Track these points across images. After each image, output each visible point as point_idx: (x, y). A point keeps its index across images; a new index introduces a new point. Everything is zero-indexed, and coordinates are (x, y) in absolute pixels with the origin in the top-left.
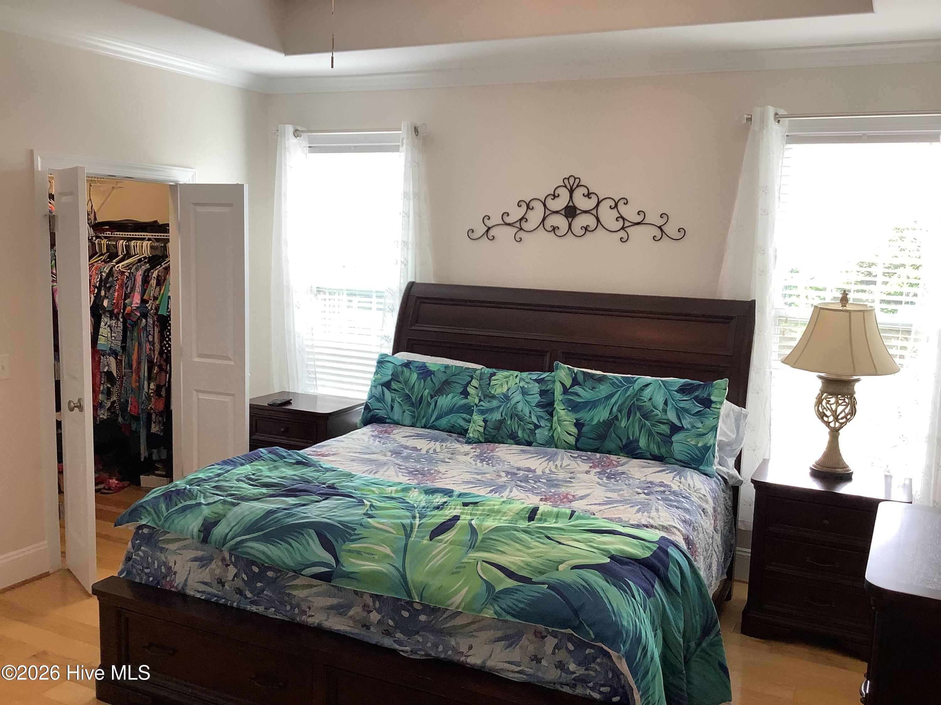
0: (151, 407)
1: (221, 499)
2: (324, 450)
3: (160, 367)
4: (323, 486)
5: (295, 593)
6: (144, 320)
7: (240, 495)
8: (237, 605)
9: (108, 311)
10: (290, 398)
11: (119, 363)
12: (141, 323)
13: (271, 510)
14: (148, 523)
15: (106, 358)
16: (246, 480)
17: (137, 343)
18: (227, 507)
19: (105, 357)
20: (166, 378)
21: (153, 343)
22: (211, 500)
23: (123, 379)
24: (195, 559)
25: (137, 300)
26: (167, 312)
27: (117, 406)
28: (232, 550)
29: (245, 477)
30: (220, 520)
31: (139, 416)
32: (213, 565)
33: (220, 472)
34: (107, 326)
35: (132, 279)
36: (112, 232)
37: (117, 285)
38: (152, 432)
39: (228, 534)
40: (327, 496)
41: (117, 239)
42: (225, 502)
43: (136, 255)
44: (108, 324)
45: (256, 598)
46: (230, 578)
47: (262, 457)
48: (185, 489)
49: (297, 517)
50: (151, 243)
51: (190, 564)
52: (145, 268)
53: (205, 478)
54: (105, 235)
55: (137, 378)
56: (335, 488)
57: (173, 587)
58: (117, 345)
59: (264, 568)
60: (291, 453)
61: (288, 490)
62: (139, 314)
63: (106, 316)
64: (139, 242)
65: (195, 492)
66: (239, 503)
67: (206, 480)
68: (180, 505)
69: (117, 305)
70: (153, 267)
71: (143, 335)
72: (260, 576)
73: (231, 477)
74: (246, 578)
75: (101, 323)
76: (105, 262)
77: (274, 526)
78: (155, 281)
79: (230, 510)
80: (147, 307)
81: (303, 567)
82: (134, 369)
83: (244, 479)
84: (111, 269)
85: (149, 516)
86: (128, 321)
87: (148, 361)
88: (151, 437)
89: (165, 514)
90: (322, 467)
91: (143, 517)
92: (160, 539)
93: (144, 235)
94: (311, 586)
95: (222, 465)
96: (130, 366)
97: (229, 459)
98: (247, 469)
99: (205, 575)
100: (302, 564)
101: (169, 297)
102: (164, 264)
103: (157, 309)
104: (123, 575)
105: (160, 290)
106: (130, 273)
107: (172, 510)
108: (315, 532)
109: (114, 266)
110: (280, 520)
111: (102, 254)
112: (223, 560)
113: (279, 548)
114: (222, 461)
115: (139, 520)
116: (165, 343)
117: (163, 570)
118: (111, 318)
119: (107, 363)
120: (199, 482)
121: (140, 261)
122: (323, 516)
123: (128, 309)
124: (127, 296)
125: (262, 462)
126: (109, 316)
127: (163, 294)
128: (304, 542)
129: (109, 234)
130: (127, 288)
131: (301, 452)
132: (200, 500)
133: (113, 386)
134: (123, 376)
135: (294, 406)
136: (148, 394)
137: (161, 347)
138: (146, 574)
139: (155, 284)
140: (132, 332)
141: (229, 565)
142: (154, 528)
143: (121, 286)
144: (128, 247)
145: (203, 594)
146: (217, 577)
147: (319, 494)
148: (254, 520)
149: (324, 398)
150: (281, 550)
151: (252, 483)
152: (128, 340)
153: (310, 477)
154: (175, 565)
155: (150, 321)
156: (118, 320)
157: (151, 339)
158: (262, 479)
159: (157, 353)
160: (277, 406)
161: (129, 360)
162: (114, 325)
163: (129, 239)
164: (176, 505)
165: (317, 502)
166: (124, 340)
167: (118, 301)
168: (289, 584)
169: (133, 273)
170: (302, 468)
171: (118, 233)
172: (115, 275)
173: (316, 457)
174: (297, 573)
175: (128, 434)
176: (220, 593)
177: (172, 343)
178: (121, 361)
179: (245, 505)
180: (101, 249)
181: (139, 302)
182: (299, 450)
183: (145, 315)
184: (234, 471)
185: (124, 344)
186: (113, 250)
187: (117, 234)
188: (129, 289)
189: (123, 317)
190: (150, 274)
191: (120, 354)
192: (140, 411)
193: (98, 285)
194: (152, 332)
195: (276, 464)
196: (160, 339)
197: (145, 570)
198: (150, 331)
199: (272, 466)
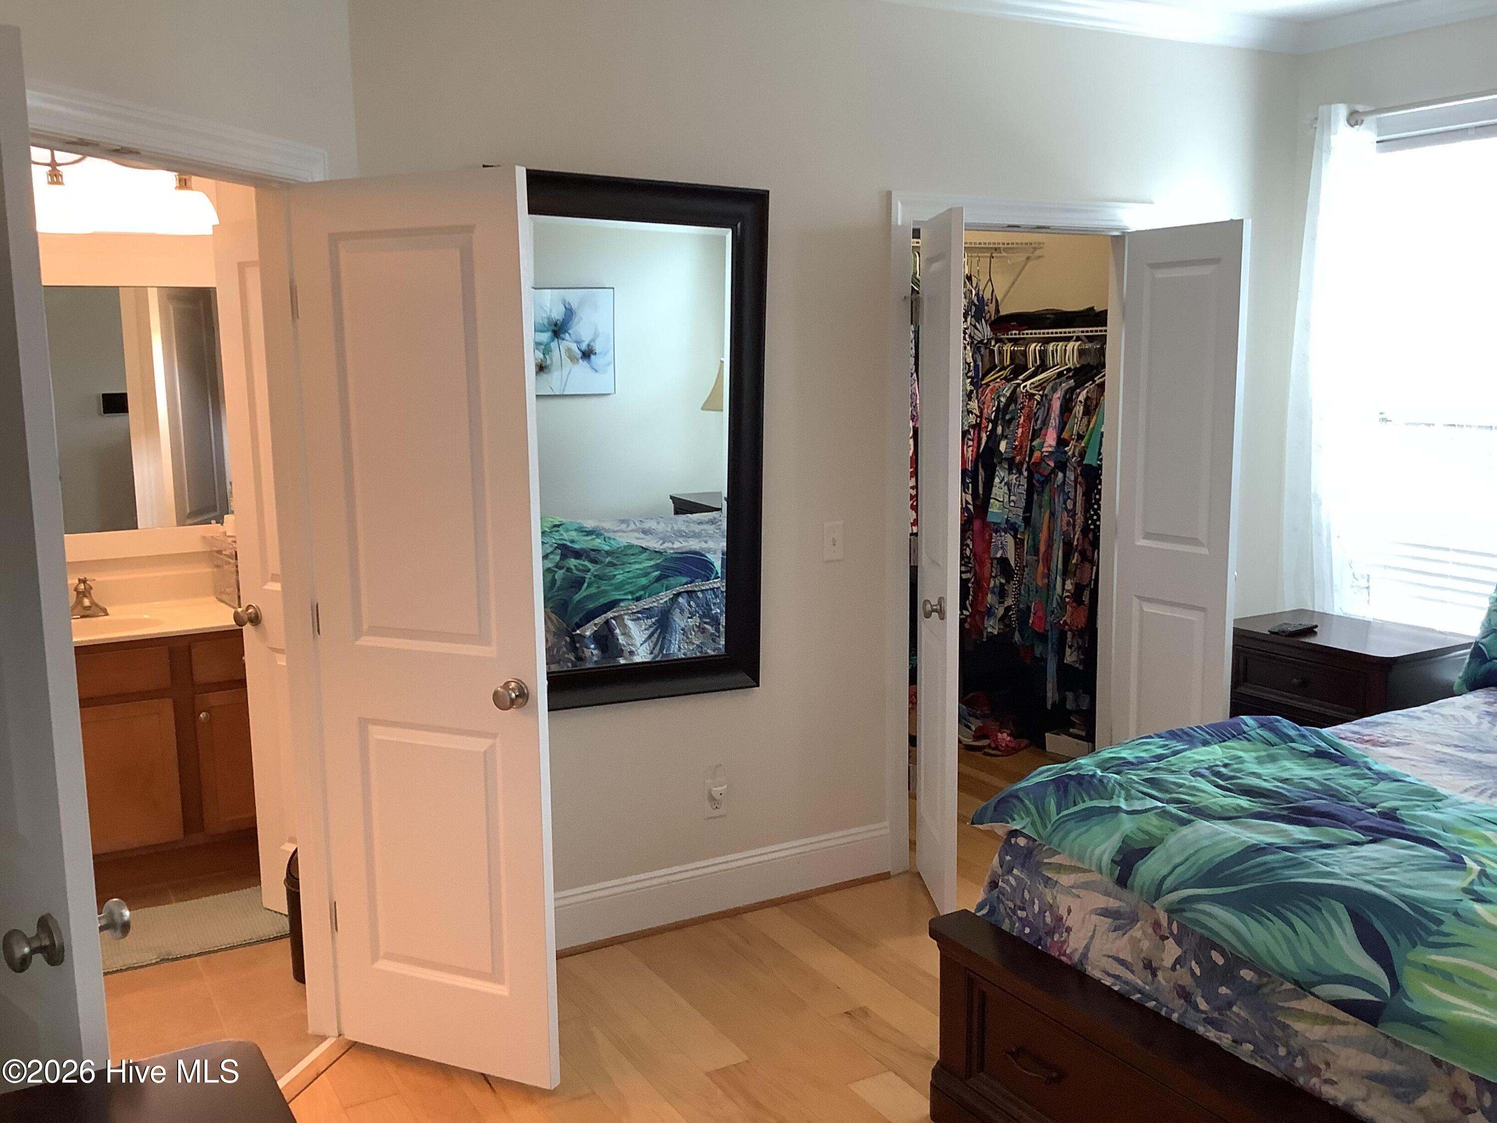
0: (1065, 621)
1: (1156, 808)
2: (1376, 733)
3: (1083, 554)
4: (1371, 810)
5: (1299, 1026)
6: (1060, 475)
7: (1195, 803)
8: (1178, 1019)
9: (1006, 459)
10: (1314, 624)
11: (1019, 544)
12: (1055, 479)
13: (1254, 845)
14: (1024, 828)
15: (1001, 536)
16: (1210, 776)
17: (1047, 515)
18: (1170, 824)
19: (998, 534)
20: (1092, 573)
21: (1072, 514)
22: (1137, 806)
23: (1024, 571)
24: (1105, 913)
25: (1050, 440)
26: (1098, 460)
27: (1013, 614)
28: (1173, 911)
29: (1209, 768)
30: (1154, 848)
31: (1046, 633)
32: (1136, 932)
33: (1160, 751)
34: (1003, 483)
35: (1044, 406)
36: (1019, 331)
37: (1022, 417)
38: (1065, 661)
39: (1165, 878)
40: (1377, 835)
41: (1027, 342)
42: (1164, 814)
43: (1054, 366)
44: (1006, 480)
45: (1216, 1015)
46: (1168, 962)
47: (1245, 733)
48: (1093, 776)
49: (1307, 871)
50: (1079, 346)
51: (1095, 918)
52: (1067, 387)
53: (1134, 761)
54: (1010, 336)
55: (1046, 571)
56: (1397, 820)
57: (1065, 954)
58: (1017, 515)
59: (1235, 961)
60: (1307, 733)
61: (1291, 808)
62: (1052, 464)
63: (1003, 468)
64: (1061, 344)
65: (1111, 785)
66: (1193, 821)
67: (1132, 764)
68: (1081, 806)
69: (1019, 449)
70: (1080, 385)
71: (1058, 500)
72: (1228, 974)
73: (1181, 765)
74: (1198, 972)
75: (994, 479)
76: (1007, 380)
77: (1260, 880)
78: (1082, 407)
79: (1172, 830)
80: (1066, 452)
81: (1316, 978)
82: (1041, 556)
83: (1206, 773)
84: (1014, 392)
85: (1027, 817)
86: (1036, 476)
87: (1064, 543)
88: (1063, 668)
89: (1055, 818)
90: (1370, 769)
91: (1016, 816)
92: (1045, 861)
93: (1070, 333)
94: (1332, 1021)
95: (1167, 739)
96: (1036, 552)
97: (1182, 730)
98: (1215, 753)
99: (1121, 945)
100: (1314, 973)
101: (1102, 434)
102: (1099, 379)
103: (1082, 455)
104: (984, 912)
105: (1089, 422)
106: (1042, 396)
107: (1066, 812)
108: (1346, 907)
109: (1019, 385)
110: (1273, 869)
111: (1003, 368)
112: (1157, 925)
113: (1267, 928)
114: (1167, 732)
115: (1010, 820)
116: (1092, 513)
117: (1048, 920)
118: (1010, 473)
119: (1002, 543)
120: (1120, 766)
121: (1060, 374)
122: (1368, 878)
123: (1037, 454)
124: (1036, 434)
125: (1245, 743)
126: (1007, 467)
127: (1093, 428)
128: (1322, 926)
129: (1015, 334)
130: (1036, 421)
131: (1326, 731)
132: (1119, 802)
133: (1008, 582)
134: (1024, 567)
135: (1320, 639)
136: (1061, 597)
137: (1086, 519)
138: (1020, 919)
139: (1081, 412)
140: (1041, 494)
141: (1168, 938)
142: (1035, 840)
143: (1028, 418)
144: (1043, 354)
145: (1118, 982)
146: (1142, 956)
147: (1361, 827)
148: (1218, 860)
149: (1384, 628)
150: (1271, 933)
151: (1221, 783)
152: (1035, 507)
153: (1343, 787)
154: (1069, 914)
155: (1071, 476)
156: (1021, 473)
157: (1070, 506)
158: (1240, 778)
159: (1078, 530)
160: (1285, 636)
161: (1034, 540)
162: (1014, 481)
163: (1046, 341)
164: (1075, 805)
165: (1356, 844)
166: (1028, 508)
167: (1021, 442)
168: (1286, 1005)
169: (1046, 395)
170: (1326, 766)
171: (1029, 332)
172: (1020, 400)
173: (1359, 745)
174: (1304, 988)
175: (1028, 663)
176: (1147, 987)
177: (1102, 513)
178: (1022, 540)
179: (1204, 826)
180: (1002, 361)
181: (1054, 443)
182: (1321, 727)
183: (1062, 466)
184: (1188, 754)
185: (1028, 515)
186: (1020, 360)
187: (1027, 334)
188: (1039, 422)
189: (1028, 469)
190: (1074, 396)
191: (1021, 529)
192: (1048, 628)
193: (993, 418)
194: (1072, 495)
195: (1273, 750)
196: (1085, 507)
197: (1019, 912)
198: (1069, 492)
199: (1263, 753)
